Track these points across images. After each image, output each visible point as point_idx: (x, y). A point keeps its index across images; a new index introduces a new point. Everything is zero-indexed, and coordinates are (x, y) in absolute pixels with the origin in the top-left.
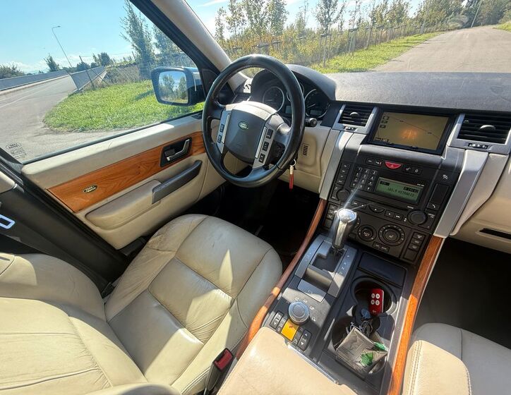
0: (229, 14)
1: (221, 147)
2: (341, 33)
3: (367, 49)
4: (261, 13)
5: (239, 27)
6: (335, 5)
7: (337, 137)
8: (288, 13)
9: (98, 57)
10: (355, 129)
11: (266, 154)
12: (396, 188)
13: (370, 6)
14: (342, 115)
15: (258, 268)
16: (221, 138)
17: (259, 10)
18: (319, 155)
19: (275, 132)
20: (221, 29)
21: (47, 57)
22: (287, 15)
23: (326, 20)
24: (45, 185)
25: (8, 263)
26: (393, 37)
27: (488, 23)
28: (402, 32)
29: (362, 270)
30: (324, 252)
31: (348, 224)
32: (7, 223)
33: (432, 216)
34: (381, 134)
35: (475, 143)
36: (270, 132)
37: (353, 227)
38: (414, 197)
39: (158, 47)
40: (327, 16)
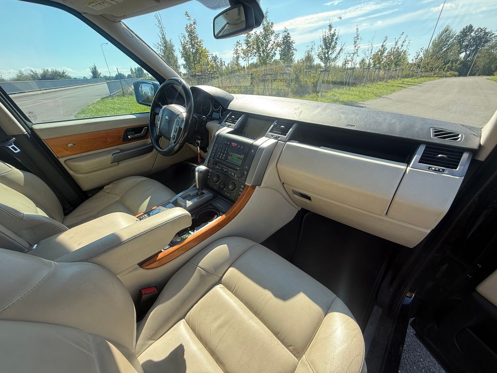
0: (245, 47)
3: (363, 86)
4: (268, 48)
5: (251, 58)
6: (334, 47)
8: (296, 50)
9: (134, 70)
10: (230, 125)
11: (176, 135)
12: (234, 158)
13: (368, 50)
16: (158, 125)
17: (267, 46)
20: (238, 58)
21: (92, 66)
22: (295, 52)
23: (325, 58)
24: (43, 137)
25: (11, 169)
26: (391, 77)
27: (484, 74)
28: (400, 74)
30: (191, 193)
32: (16, 150)
33: (246, 173)
35: (275, 135)
38: (240, 162)
39: (185, 67)
40: (327, 55)
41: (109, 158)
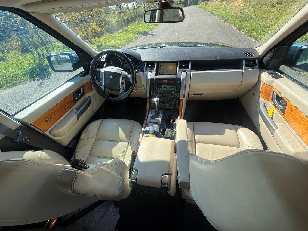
1: (103, 87)
2: (129, 9)
7: (147, 75)
10: (151, 71)
11: (124, 86)
12: (168, 88)
14: (146, 67)
15: (133, 129)
16: (102, 83)
18: (142, 82)
19: (125, 77)
24: (30, 122)
29: (166, 115)
30: (154, 114)
31: (158, 102)
33: (178, 93)
34: (160, 71)
35: (183, 70)
36: (123, 78)
37: (159, 102)
38: (173, 89)
41: (75, 116)
